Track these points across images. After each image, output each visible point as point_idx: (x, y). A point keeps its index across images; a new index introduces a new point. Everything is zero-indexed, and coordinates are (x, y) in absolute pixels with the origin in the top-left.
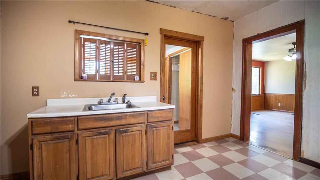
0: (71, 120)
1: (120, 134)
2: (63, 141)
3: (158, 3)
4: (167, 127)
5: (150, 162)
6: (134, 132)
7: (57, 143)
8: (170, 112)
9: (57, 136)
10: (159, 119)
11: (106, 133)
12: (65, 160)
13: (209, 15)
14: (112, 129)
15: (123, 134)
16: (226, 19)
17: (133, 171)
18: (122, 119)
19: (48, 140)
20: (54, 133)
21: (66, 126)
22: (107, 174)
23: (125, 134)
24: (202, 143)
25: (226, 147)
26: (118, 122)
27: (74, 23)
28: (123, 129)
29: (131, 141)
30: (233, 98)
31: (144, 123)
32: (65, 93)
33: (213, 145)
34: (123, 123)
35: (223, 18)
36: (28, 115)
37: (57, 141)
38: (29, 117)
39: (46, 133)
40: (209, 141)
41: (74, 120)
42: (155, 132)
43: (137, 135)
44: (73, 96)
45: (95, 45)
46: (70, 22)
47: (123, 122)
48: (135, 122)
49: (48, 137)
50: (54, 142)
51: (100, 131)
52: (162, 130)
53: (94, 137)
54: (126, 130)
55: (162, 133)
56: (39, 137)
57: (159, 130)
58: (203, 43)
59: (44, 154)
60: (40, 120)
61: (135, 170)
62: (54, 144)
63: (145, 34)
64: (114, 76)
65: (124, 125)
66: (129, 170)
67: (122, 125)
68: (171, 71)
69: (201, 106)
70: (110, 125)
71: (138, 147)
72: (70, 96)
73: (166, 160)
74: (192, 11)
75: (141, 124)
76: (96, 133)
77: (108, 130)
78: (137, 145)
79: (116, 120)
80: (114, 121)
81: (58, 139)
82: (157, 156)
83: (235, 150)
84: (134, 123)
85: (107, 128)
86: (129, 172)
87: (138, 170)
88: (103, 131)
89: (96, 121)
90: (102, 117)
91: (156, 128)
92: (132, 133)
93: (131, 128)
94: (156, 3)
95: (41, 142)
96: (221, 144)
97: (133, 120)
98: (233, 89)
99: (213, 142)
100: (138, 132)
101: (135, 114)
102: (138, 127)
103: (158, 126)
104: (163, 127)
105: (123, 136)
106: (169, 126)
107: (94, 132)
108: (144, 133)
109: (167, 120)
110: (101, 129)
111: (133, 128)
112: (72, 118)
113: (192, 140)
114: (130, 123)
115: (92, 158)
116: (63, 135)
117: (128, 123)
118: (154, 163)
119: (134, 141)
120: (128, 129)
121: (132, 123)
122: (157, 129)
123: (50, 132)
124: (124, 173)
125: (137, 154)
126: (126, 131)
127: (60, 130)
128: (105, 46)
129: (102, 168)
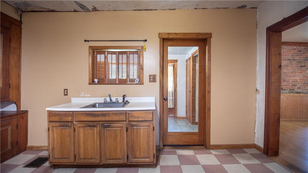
0: (70, 114)
1: (104, 128)
2: (65, 128)
3: (156, 10)
4: (147, 127)
5: (130, 156)
6: (116, 128)
7: (62, 129)
8: (150, 113)
9: (62, 124)
10: (139, 119)
11: (94, 126)
12: (67, 142)
13: (218, 8)
14: (98, 123)
15: (106, 128)
16: (244, 7)
17: (116, 161)
18: (106, 116)
19: (57, 126)
20: (60, 122)
21: (67, 118)
22: (95, 158)
23: (108, 128)
24: (210, 149)
25: (237, 158)
26: (103, 119)
27: (88, 41)
28: (107, 124)
29: (113, 135)
30: (257, 101)
31: (126, 121)
32: (83, 94)
33: (222, 154)
34: (107, 120)
35: (238, 8)
36: (46, 108)
37: (62, 128)
38: (48, 110)
39: (56, 122)
40: (220, 149)
41: (72, 114)
42: (135, 130)
43: (118, 130)
44: (88, 96)
45: (104, 55)
46: (85, 41)
47: (107, 118)
48: (117, 120)
49: (58, 124)
50: (61, 128)
51: (90, 124)
52: (142, 129)
53: (85, 128)
54: (109, 125)
55: (142, 132)
56: (52, 124)
57: (139, 128)
58: (210, 40)
59: (55, 135)
60: (53, 112)
61: (117, 160)
62: (60, 129)
63: (144, 41)
64: (119, 80)
65: (108, 121)
66: (112, 159)
67: (106, 121)
68: (195, 70)
69: (209, 109)
70: (96, 120)
71: (119, 141)
72: (86, 95)
73: (147, 158)
74: (196, 9)
75: (123, 122)
76: (87, 125)
77: (95, 124)
78: (118, 139)
79: (101, 116)
80: (100, 117)
81: (63, 126)
82: (138, 152)
83: (244, 165)
84: (115, 120)
85: (95, 122)
86: (112, 161)
87: (120, 160)
88: (92, 124)
89: (87, 116)
90: (91, 113)
91: (136, 126)
92: (114, 128)
93: (113, 124)
94: (154, 10)
95: (54, 127)
96: (232, 154)
97: (115, 118)
98: (257, 90)
99: (226, 150)
100: (120, 128)
101: (116, 113)
102: (119, 124)
103: (138, 125)
104: (144, 126)
105: (106, 130)
106: (149, 126)
107: (86, 124)
108: (125, 130)
109: (148, 121)
110: (91, 122)
111: (115, 124)
112: (71, 113)
113: (200, 144)
114: (112, 120)
115: (84, 143)
116: (66, 124)
117: (111, 120)
118: (135, 158)
119: (116, 136)
120: (111, 124)
121: (114, 120)
122: (138, 127)
123: (58, 121)
124: (108, 161)
125: (118, 147)
126: (109, 127)
127: (64, 121)
128: (111, 55)
129: (91, 152)
